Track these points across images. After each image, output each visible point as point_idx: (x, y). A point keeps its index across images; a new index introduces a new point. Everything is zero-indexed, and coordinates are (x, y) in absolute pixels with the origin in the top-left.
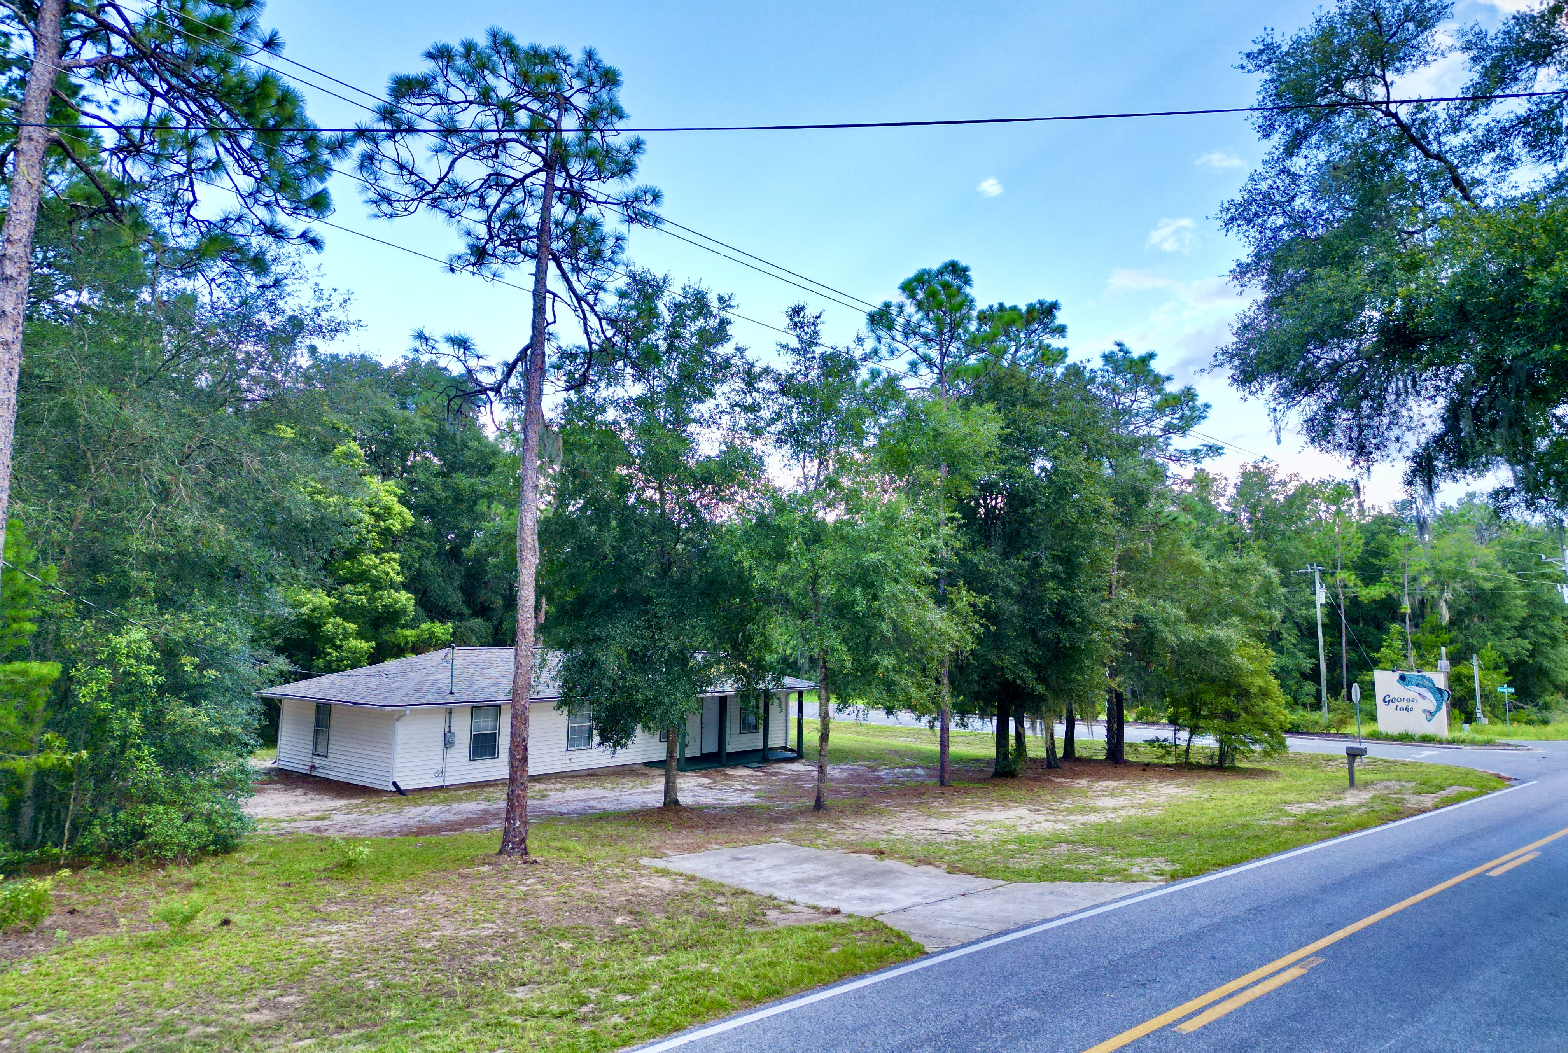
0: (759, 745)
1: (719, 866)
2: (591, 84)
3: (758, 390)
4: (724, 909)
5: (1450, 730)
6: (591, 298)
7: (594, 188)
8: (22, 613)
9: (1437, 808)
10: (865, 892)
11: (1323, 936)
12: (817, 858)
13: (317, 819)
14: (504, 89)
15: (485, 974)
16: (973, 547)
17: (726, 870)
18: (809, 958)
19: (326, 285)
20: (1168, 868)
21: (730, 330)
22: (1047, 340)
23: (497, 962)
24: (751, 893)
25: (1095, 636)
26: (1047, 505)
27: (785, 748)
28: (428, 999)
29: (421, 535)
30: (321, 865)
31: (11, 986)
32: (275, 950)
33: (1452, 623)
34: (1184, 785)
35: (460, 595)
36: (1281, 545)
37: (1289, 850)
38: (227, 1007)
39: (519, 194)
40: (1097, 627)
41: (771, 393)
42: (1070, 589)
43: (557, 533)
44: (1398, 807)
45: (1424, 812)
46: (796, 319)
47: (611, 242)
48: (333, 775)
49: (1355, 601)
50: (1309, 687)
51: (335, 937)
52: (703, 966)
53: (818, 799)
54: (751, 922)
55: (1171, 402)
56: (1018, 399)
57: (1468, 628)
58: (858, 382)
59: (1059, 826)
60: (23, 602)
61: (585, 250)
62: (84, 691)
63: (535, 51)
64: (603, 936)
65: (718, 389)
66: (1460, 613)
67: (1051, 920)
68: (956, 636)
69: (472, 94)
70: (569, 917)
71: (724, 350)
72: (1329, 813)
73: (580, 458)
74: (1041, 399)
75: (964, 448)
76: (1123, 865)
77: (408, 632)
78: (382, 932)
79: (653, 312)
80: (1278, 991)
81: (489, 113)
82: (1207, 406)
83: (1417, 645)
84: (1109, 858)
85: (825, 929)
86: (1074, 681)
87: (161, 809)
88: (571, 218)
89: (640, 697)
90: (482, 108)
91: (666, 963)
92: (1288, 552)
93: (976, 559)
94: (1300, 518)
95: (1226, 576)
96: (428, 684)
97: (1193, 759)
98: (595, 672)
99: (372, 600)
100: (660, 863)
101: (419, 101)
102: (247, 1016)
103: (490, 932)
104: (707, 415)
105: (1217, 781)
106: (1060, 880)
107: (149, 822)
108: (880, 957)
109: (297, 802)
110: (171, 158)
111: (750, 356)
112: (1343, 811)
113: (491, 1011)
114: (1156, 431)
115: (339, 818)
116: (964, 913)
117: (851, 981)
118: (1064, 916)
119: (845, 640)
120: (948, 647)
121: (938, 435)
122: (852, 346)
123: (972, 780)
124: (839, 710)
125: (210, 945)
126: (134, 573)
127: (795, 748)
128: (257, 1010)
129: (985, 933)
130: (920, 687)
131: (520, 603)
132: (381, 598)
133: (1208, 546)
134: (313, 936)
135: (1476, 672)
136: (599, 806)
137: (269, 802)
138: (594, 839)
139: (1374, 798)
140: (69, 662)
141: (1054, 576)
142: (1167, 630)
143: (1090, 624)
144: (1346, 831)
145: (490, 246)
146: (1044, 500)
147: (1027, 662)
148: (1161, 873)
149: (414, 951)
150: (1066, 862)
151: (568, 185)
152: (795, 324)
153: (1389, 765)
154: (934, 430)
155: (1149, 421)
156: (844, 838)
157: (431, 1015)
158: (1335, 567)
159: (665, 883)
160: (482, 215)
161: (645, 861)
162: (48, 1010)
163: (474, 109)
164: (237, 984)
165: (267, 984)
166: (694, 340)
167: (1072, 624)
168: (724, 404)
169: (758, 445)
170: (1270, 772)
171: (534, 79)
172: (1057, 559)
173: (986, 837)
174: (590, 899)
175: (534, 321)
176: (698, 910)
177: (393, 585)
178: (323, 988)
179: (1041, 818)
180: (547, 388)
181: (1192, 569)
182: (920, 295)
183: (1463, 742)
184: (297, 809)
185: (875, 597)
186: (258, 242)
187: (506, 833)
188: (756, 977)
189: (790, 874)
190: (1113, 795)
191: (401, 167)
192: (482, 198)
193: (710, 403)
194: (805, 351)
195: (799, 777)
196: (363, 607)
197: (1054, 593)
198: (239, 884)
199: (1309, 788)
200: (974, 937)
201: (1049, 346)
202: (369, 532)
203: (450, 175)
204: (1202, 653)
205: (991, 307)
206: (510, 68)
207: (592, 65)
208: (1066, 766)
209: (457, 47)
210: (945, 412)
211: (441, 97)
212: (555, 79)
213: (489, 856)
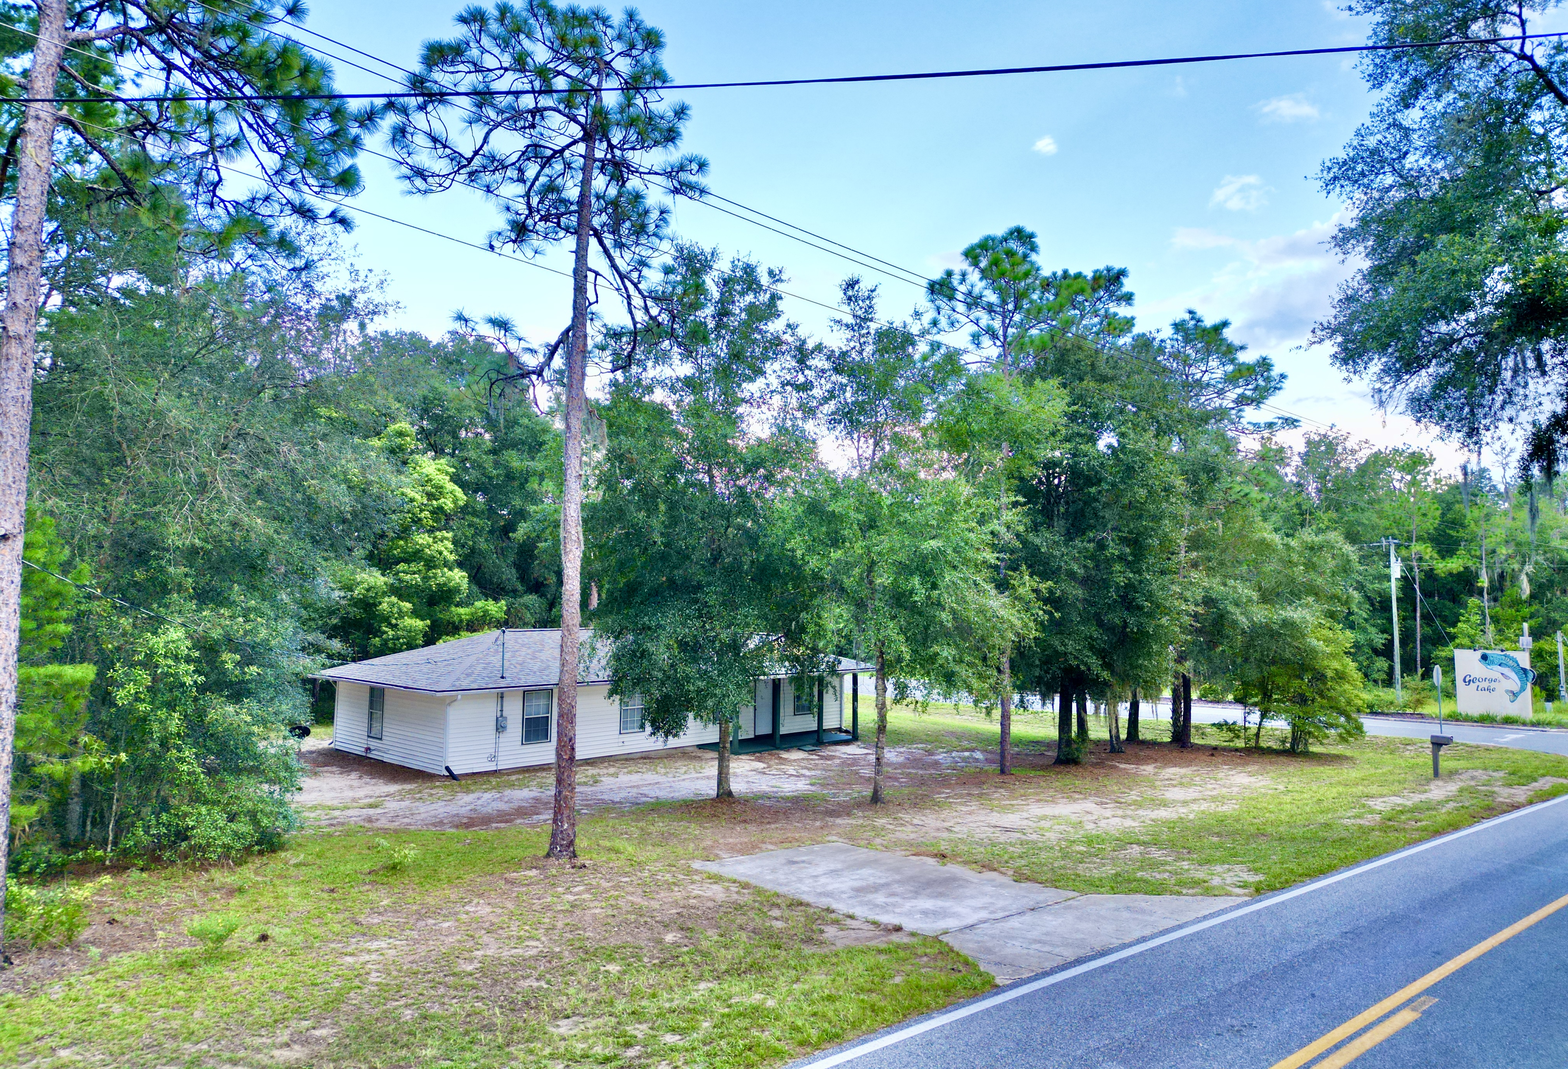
0: (814, 726)
1: (774, 871)
2: (632, 46)
3: (809, 368)
4: (779, 924)
5: (1535, 711)
6: (635, 275)
7: (636, 157)
8: (55, 614)
9: (1531, 803)
10: (927, 904)
11: (1431, 969)
12: (876, 861)
13: (371, 806)
14: (541, 54)
15: (527, 1003)
16: (1035, 528)
17: (781, 877)
18: (871, 991)
19: (362, 266)
20: (1252, 878)
21: (781, 305)
22: (1113, 308)
23: (540, 988)
24: (808, 905)
25: (1164, 621)
26: (1113, 485)
27: (840, 730)
28: (467, 1033)
29: (475, 513)
30: (367, 867)
31: (37, 1014)
32: (311, 972)
33: (1533, 596)
34: (1257, 773)
35: (514, 571)
36: (1353, 516)
37: (1378, 856)
38: (258, 1041)
39: (558, 167)
40: (1167, 611)
41: (823, 371)
42: (1139, 572)
43: (605, 519)
44: (1488, 802)
45: (1518, 808)
46: (850, 293)
47: (654, 215)
48: (387, 758)
49: (1430, 574)
50: (1381, 663)
51: (374, 957)
52: (757, 998)
53: (876, 792)
54: (808, 941)
55: (1245, 373)
56: (1086, 373)
57: (1549, 601)
58: (917, 357)
59: (1128, 823)
60: (55, 603)
61: (628, 224)
62: (121, 693)
63: (574, 13)
64: (652, 957)
65: (769, 367)
66: (1541, 586)
67: (1130, 945)
68: (1018, 623)
69: (507, 60)
70: (617, 933)
71: (775, 327)
72: (1415, 809)
73: (626, 442)
74: (1110, 373)
75: (1028, 426)
76: (1200, 875)
77: (461, 611)
78: (422, 950)
79: (700, 288)
80: (1391, 1041)
81: (525, 80)
82: (1283, 376)
83: (1495, 620)
84: (1185, 865)
85: (887, 952)
86: (1140, 666)
87: (204, 810)
88: (613, 191)
89: (691, 688)
90: (518, 75)
91: (717, 992)
92: (1360, 524)
93: (1037, 541)
94: (1372, 487)
95: (1300, 554)
96: (479, 668)
97: (1263, 744)
98: (645, 662)
99: (426, 579)
100: (713, 867)
101: (451, 69)
102: (276, 1053)
103: (534, 952)
104: (757, 395)
105: (1291, 769)
106: (1136, 892)
107: (191, 824)
108: (947, 991)
109: (351, 787)
110: (189, 135)
111: (801, 332)
112: (1430, 807)
113: (531, 1052)
114: (1228, 403)
115: (392, 805)
116: (1035, 934)
117: (917, 1022)
118: (1144, 939)
119: (902, 631)
120: (1011, 636)
121: (999, 412)
122: (909, 320)
123: (1033, 767)
124: (896, 701)
125: (248, 964)
126: (171, 569)
127: (850, 729)
128: (288, 1045)
129: (1060, 961)
130: (981, 677)
131: (565, 597)
132: (435, 576)
133: (1275, 518)
134: (351, 955)
135: (1561, 649)
136: (653, 794)
137: (325, 787)
138: (644, 838)
139: (1461, 790)
140: (105, 663)
141: (1121, 558)
142: (1238, 611)
143: (1159, 608)
144: (1438, 833)
145: (530, 222)
146: (1110, 478)
147: (1091, 648)
148: (1244, 886)
149: (454, 975)
150: (1142, 868)
151: (609, 156)
152: (850, 299)
153: (1472, 751)
154: (997, 408)
155: (1220, 393)
156: (902, 836)
157: (468, 1055)
158: (1410, 539)
159: (717, 892)
160: (520, 189)
161: (696, 865)
162: (72, 1044)
163: (510, 76)
164: (269, 1013)
165: (300, 1013)
166: (743, 316)
167: (1140, 608)
168: (775, 383)
169: (810, 426)
170: (1346, 758)
171: (572, 43)
172: (1124, 541)
173: (1052, 836)
174: (639, 911)
175: (575, 302)
176: (752, 925)
177: (446, 564)
178: (358, 1019)
179: (1108, 813)
180: (591, 370)
181: (1264, 546)
182: (983, 264)
183: (1549, 724)
184: (351, 794)
185: (934, 586)
186: (288, 222)
187: (554, 835)
188: (814, 1014)
189: (846, 883)
190: (1181, 784)
191: (435, 140)
192: (521, 171)
193: (760, 382)
194: (861, 327)
195: (854, 761)
196: (417, 586)
197: (1121, 576)
198: (283, 890)
199: (1391, 778)
200: (1048, 966)
201: (1115, 314)
202: (421, 511)
203: (485, 148)
204: (1274, 635)
205: (1054, 274)
206: (548, 31)
207: (633, 26)
208: (1129, 750)
209: (492, 11)
210: (1007, 389)
211: (475, 65)
212: (594, 43)
213: (536, 858)
